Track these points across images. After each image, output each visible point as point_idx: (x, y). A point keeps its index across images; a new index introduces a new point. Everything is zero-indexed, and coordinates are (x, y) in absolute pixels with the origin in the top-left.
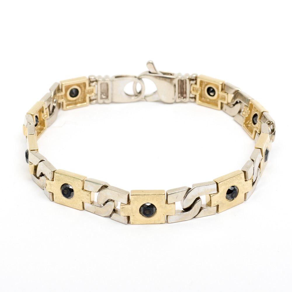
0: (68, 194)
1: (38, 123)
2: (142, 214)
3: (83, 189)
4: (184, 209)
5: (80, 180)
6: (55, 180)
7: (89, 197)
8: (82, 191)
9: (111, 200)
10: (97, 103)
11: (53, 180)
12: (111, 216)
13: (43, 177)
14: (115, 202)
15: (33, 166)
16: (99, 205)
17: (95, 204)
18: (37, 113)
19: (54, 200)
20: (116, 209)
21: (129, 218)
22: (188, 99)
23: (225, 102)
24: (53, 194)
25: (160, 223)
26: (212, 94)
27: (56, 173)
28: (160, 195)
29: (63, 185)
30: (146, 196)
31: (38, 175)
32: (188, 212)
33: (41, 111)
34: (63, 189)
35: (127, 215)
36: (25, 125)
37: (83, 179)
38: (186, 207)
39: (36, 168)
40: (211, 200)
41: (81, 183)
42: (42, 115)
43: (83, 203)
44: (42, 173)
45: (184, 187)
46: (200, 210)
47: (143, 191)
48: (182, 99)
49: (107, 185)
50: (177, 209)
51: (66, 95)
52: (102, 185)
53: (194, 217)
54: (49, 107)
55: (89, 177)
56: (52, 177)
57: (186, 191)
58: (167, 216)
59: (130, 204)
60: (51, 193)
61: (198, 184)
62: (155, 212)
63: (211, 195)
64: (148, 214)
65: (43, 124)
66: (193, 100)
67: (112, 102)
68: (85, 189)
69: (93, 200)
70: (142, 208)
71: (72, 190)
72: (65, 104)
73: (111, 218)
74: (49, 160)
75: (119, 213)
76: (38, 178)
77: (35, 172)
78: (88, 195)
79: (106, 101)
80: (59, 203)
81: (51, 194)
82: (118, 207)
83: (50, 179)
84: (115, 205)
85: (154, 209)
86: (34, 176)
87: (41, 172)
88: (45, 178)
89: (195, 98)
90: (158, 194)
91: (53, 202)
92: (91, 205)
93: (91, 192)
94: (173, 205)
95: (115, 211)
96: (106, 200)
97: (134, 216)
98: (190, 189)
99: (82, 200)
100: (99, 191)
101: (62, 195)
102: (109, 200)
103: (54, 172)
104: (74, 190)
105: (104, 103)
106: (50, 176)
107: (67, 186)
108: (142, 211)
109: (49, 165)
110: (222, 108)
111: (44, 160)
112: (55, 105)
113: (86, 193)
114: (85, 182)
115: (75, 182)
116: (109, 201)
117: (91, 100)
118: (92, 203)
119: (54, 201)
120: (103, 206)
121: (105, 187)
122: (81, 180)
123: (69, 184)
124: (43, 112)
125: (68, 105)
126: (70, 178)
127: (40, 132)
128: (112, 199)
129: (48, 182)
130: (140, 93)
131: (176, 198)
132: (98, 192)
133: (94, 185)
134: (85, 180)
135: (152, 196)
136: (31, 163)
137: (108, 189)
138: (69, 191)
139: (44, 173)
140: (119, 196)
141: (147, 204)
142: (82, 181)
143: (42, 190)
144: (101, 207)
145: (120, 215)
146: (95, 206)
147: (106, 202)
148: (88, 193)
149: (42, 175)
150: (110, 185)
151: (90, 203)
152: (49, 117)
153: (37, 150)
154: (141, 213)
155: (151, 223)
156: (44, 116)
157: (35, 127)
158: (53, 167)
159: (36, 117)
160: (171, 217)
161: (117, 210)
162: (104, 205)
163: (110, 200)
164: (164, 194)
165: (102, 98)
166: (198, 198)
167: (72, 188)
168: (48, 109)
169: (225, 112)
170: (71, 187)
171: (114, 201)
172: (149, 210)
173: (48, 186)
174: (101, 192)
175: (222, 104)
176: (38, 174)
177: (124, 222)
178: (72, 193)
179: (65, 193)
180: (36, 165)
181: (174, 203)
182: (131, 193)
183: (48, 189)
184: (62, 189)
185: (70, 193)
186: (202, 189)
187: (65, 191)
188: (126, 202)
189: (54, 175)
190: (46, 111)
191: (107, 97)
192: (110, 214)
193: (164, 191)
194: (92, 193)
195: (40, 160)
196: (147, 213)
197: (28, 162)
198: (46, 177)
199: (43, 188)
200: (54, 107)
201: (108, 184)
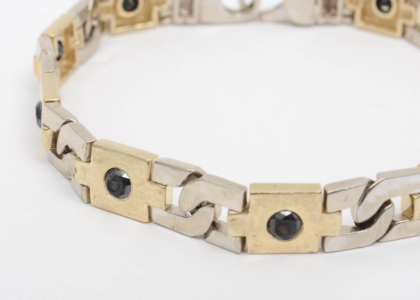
0: (119, 188)
1: (64, 56)
2: (272, 232)
3: (150, 179)
4: (356, 224)
5: (143, 162)
6: (94, 160)
7: (161, 197)
8: (148, 184)
9: (208, 203)
10: (173, 23)
11: (90, 161)
12: (206, 235)
13: (69, 154)
14: (216, 206)
15: (50, 133)
16: (181, 212)
17: (174, 211)
18: (60, 35)
19: (92, 201)
20: (216, 222)
21: (244, 240)
22: (339, 19)
23: (411, 23)
24: (88, 190)
25: (307, 252)
26: (385, 8)
27: (96, 146)
28: (311, 195)
29: (109, 172)
30: (281, 196)
31: (60, 151)
32: (366, 230)
33: (69, 32)
34: (110, 179)
35: (241, 235)
36: (38, 55)
37: (150, 160)
38: (361, 220)
39: (55, 136)
40: (413, 207)
41: (145, 168)
42: (71, 40)
43: (149, 208)
44: (67, 147)
45: (360, 179)
46: (391, 227)
47: (275, 186)
48: (328, 18)
49: (200, 172)
50: (344, 223)
51: (115, 7)
52: (190, 173)
53: (378, 241)
54: (84, 25)
55: (163, 154)
56: (87, 155)
57: (365, 187)
58: (323, 238)
59: (248, 212)
60: (85, 186)
61: (389, 172)
62: (300, 230)
63: (413, 196)
64: (285, 234)
65: (72, 57)
66: (348, 20)
67: (201, 23)
68: (154, 179)
69: (169, 203)
70: (273, 222)
71: (127, 182)
72: (113, 23)
73: (207, 239)
74: (81, 121)
75: (224, 230)
76: (60, 157)
77: (53, 146)
78: (160, 193)
79: (189, 20)
80: (100, 207)
81: (85, 188)
82: (223, 218)
83: (84, 159)
84: (217, 213)
85: (298, 223)
86: (53, 152)
87: (65, 145)
88: (73, 156)
89: (352, 16)
90: (308, 191)
91: (87, 206)
92: (165, 214)
93: (166, 186)
94: (337, 216)
95: (214, 225)
96: (197, 204)
97: (255, 236)
98: (371, 182)
99: (147, 203)
100: (184, 183)
101: (108, 192)
102: (203, 202)
103: (91, 144)
104: (132, 181)
105: (185, 24)
106: (82, 153)
107: (118, 173)
108: (273, 227)
109: (81, 130)
110: (404, 34)
111: (72, 122)
112: (95, 23)
113: (155, 187)
114: (155, 166)
115: (134, 164)
116: (204, 206)
117: (161, 19)
118: (168, 208)
119: (90, 203)
120: (190, 215)
121: (196, 175)
122: (146, 162)
123: (122, 168)
124: (72, 34)
125: (119, 26)
126: (123, 156)
127: (65, 73)
128: (210, 201)
129: (78, 165)
130: (251, 6)
131: (345, 200)
132: (180, 186)
133: (173, 172)
134: (154, 160)
135: (295, 195)
136: (47, 128)
137: (202, 180)
138: (121, 183)
139: (71, 147)
140: (225, 195)
141: (283, 213)
142: (148, 163)
143: (67, 181)
144: (186, 216)
145: (226, 234)
146: (175, 214)
147: (198, 208)
148: (160, 189)
149: (68, 150)
150: (205, 173)
151: (164, 208)
152: (83, 44)
153: (58, 102)
154: (270, 232)
155: (289, 252)
156: (74, 42)
157: (57, 63)
158: (90, 135)
159: (60, 43)
160: (332, 240)
161: (219, 224)
162: (192, 213)
163: (206, 203)
164: (319, 192)
165: (180, 15)
166: (388, 203)
167: (128, 177)
168: (81, 31)
169: (410, 41)
170: (125, 176)
171: (213, 206)
172: (288, 224)
173: (79, 172)
174: (189, 186)
175: (404, 27)
176: (60, 149)
177: (233, 248)
178: (127, 187)
179: (114, 188)
180: (55, 131)
181: (340, 211)
182: (251, 189)
183: (79, 178)
184: (107, 178)
185: (124, 188)
186: (396, 183)
187: (114, 182)
188: (239, 208)
189: (92, 151)
190: (78, 34)
191: (191, 12)
192: (205, 231)
193: (318, 186)
194: (168, 188)
195: (63, 121)
196: (284, 232)
197: (40, 126)
198: (75, 155)
199: (69, 176)
200: (93, 28)
201: (203, 171)
